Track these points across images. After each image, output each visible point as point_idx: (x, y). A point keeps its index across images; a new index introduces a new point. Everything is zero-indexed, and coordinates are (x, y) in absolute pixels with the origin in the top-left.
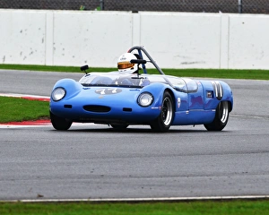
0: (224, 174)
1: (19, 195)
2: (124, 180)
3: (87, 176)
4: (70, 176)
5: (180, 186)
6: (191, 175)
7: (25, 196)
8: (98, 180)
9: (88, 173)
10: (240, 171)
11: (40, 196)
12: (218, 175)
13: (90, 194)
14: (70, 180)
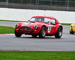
0: (64, 46)
1: (20, 49)
2: (42, 47)
3: (34, 46)
4: (30, 46)
5: (55, 48)
6: (57, 46)
7: (21, 49)
8: (37, 47)
9: (34, 45)
10: (67, 46)
11: (24, 50)
12: (63, 46)
13: (35, 50)
14: (31, 46)
